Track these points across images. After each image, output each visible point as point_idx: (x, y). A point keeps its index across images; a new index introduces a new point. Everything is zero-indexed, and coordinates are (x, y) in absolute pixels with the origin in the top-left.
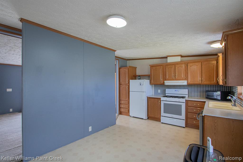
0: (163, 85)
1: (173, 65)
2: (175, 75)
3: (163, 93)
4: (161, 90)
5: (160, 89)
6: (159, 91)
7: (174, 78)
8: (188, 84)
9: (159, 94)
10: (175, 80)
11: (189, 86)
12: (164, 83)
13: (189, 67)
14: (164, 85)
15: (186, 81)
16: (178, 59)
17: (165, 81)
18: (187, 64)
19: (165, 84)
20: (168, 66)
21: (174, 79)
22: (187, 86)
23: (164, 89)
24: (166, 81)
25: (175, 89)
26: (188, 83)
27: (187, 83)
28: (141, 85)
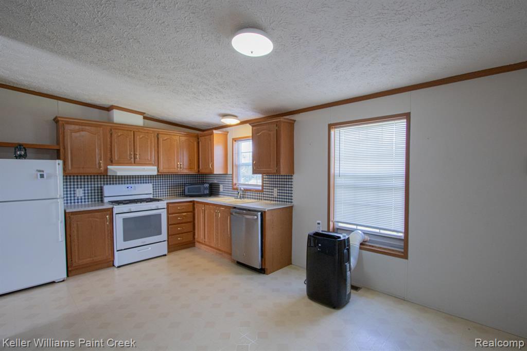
0: (105, 177)
1: (129, 132)
2: (135, 155)
3: (93, 197)
4: (86, 189)
5: (83, 186)
6: (80, 193)
7: (133, 160)
8: (159, 174)
9: (80, 201)
10: (135, 163)
11: (161, 176)
12: (106, 170)
13: (161, 140)
14: (107, 176)
15: (156, 168)
16: (138, 121)
17: (109, 167)
18: (158, 134)
19: (109, 174)
20: (117, 131)
21: (133, 162)
22: (158, 177)
23: (94, 187)
24: (112, 165)
25: (129, 185)
26: (160, 171)
27: (158, 171)
28: (45, 176)
